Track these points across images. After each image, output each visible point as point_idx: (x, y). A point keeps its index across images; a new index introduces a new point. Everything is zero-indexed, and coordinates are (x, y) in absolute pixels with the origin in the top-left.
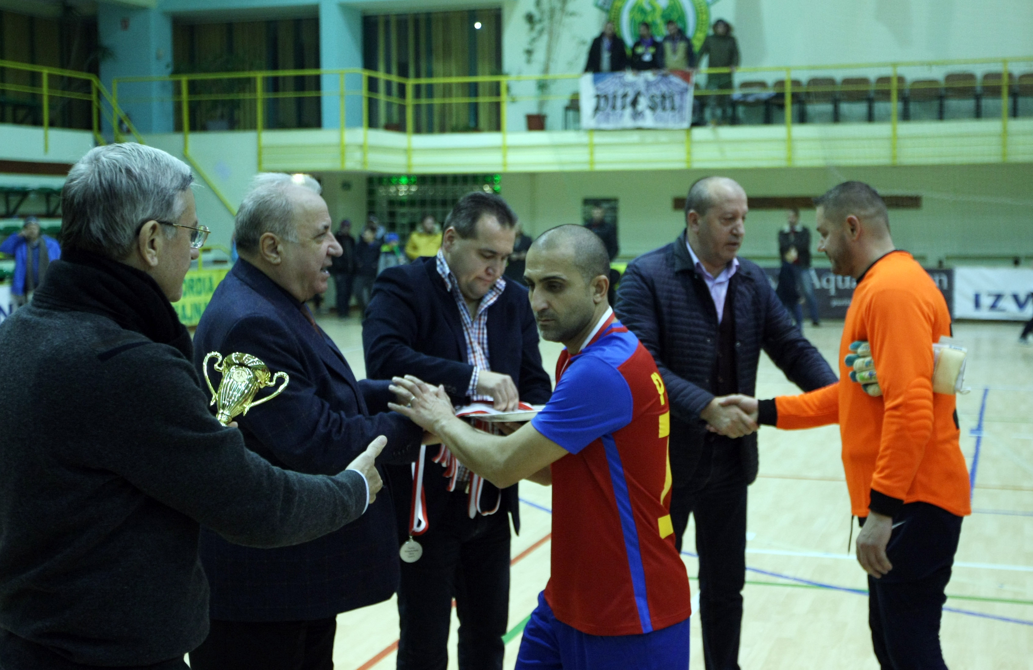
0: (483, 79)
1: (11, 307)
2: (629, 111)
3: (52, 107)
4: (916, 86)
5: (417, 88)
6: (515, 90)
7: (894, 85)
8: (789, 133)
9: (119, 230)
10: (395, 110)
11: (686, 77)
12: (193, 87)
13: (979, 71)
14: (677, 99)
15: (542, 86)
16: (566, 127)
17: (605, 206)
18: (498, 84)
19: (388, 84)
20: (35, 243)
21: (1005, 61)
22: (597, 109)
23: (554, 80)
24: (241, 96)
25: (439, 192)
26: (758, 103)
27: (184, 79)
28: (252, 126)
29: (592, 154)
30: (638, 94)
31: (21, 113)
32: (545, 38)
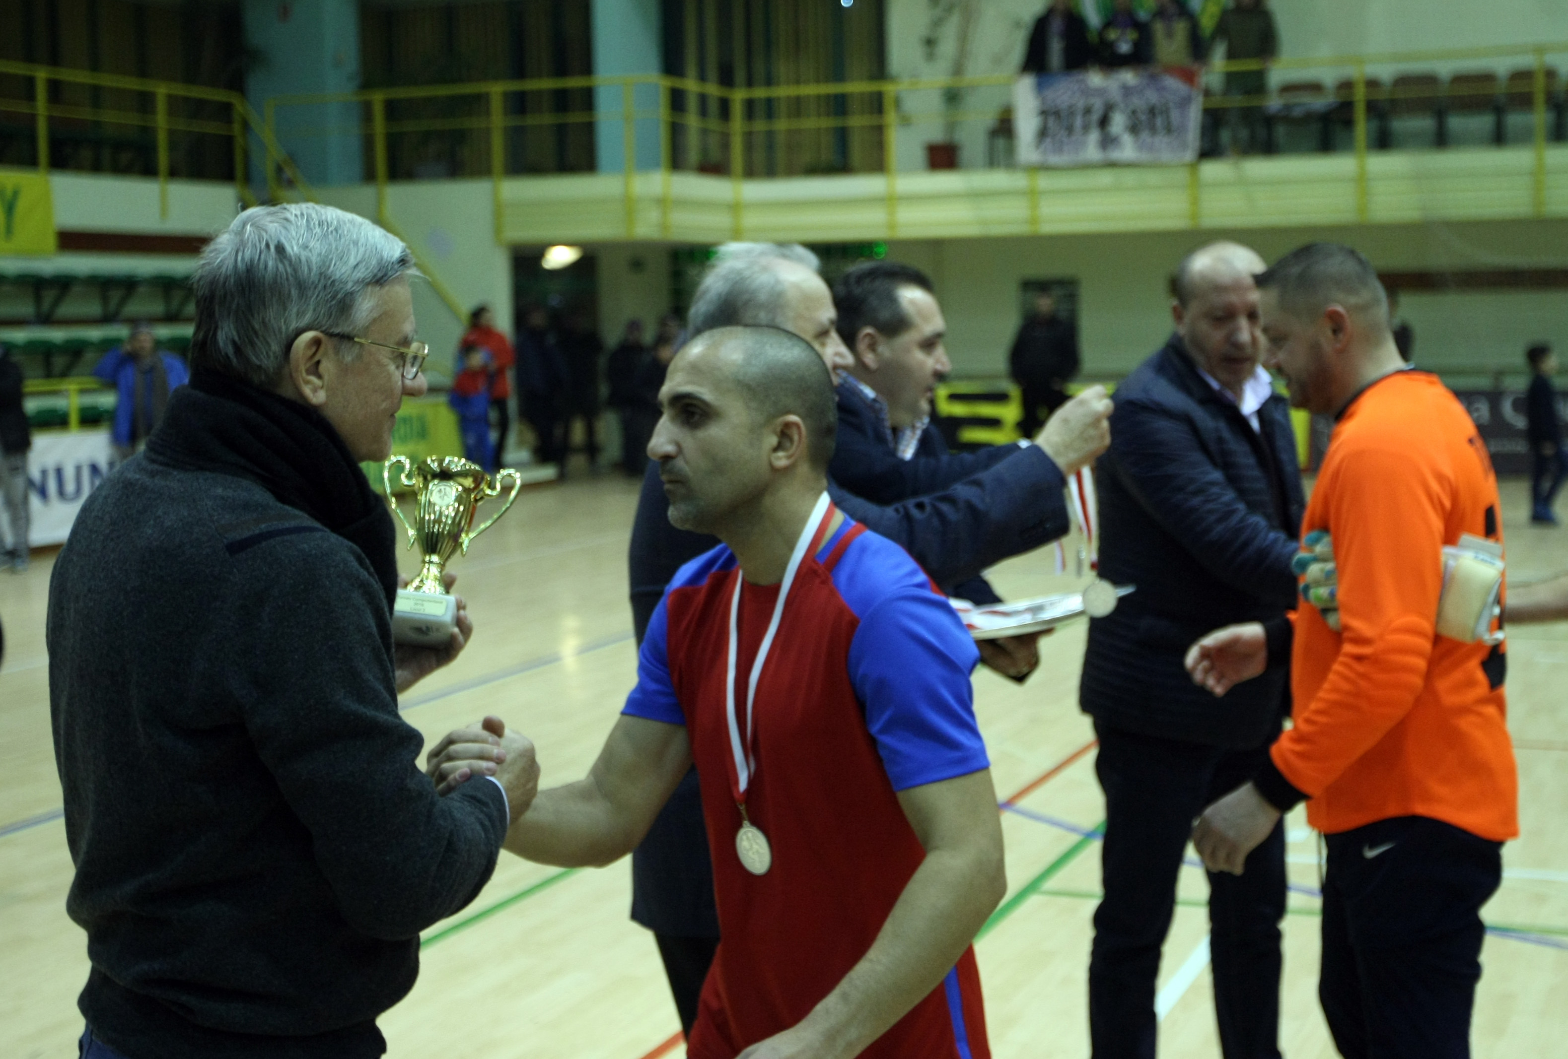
0: (856, 87)
1: (111, 464)
2: (1094, 136)
3: (173, 146)
5: (750, 105)
6: (908, 105)
7: (1539, 86)
8: (1362, 166)
9: (259, 344)
10: (714, 141)
11: (1189, 77)
12: (392, 110)
14: (1175, 115)
15: (952, 97)
16: (992, 163)
18: (880, 96)
19: (703, 99)
20: (147, 362)
22: (1043, 134)
23: (973, 88)
24: (467, 123)
26: (1309, 118)
27: (378, 98)
28: (485, 171)
29: (1033, 206)
30: (1109, 108)
31: (125, 157)
32: (954, 20)
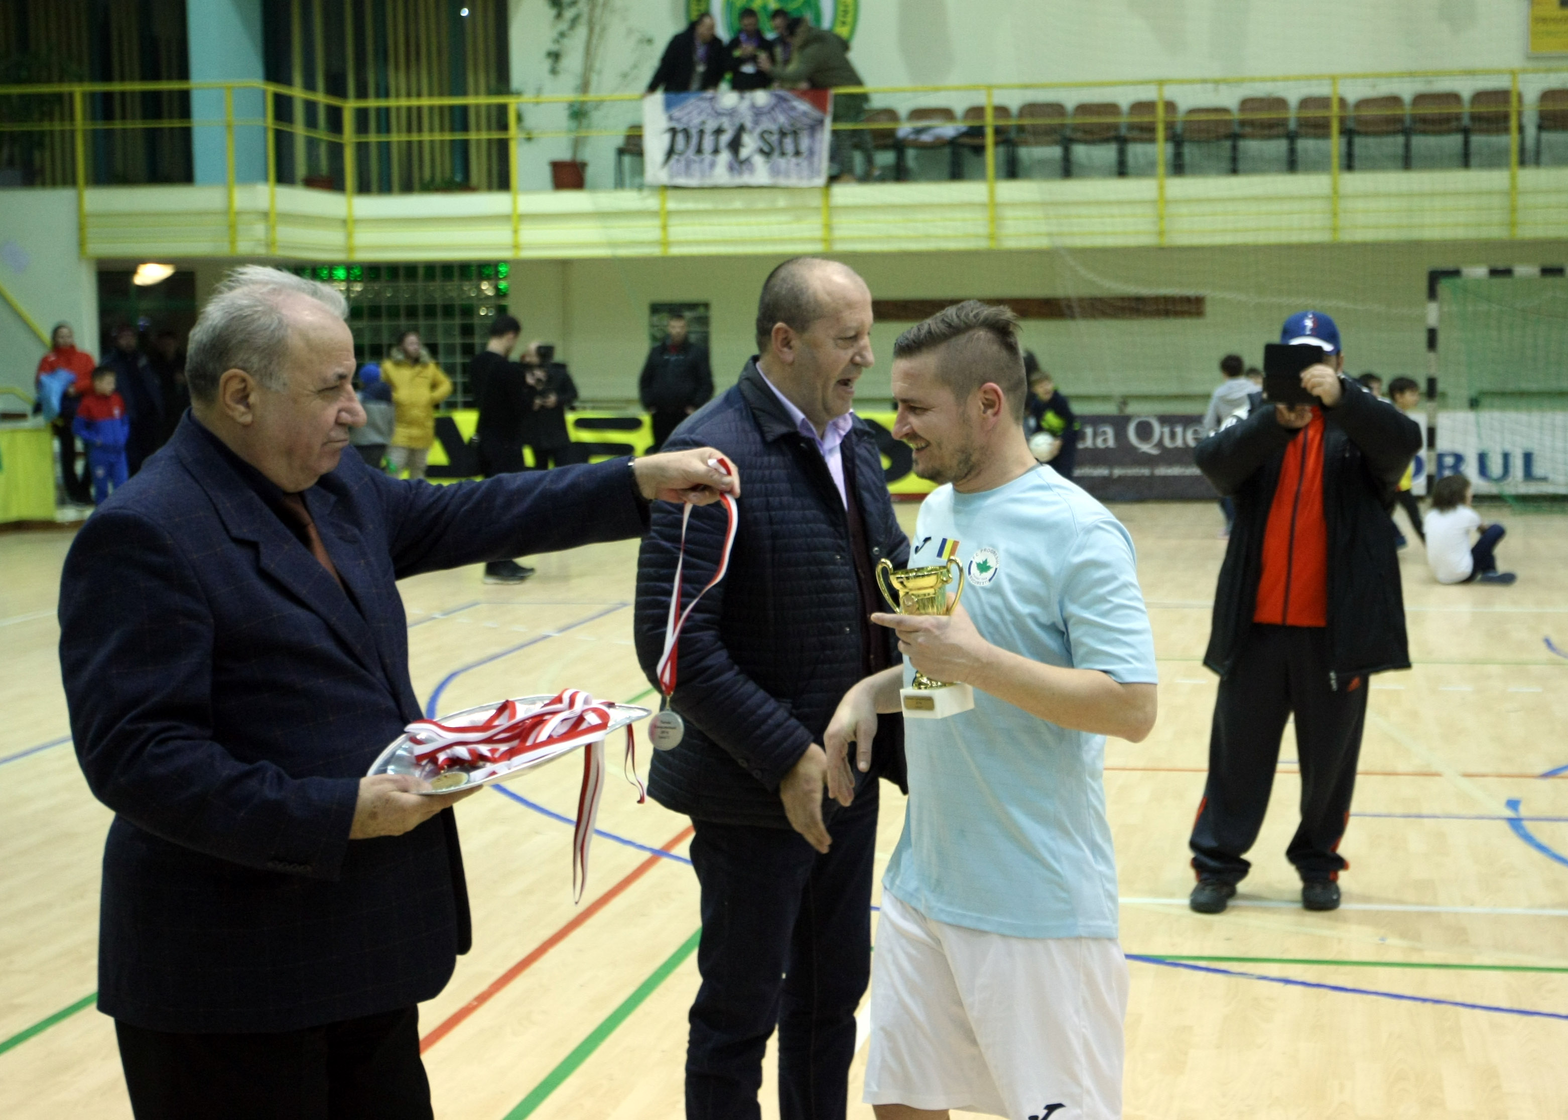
0: (476, 100)
2: (725, 157)
4: (1195, 117)
5: (362, 115)
6: (530, 120)
7: (1160, 115)
8: (992, 193)
10: (323, 151)
11: (817, 99)
13: (1293, 94)
14: (804, 136)
15: (578, 113)
16: (620, 184)
17: (688, 314)
18: (503, 110)
19: (311, 107)
21: (1333, 79)
22: (671, 152)
23: (599, 104)
24: (46, 126)
25: (403, 293)
26: (940, 143)
28: (69, 180)
29: (664, 227)
30: (741, 129)
32: (582, 31)
